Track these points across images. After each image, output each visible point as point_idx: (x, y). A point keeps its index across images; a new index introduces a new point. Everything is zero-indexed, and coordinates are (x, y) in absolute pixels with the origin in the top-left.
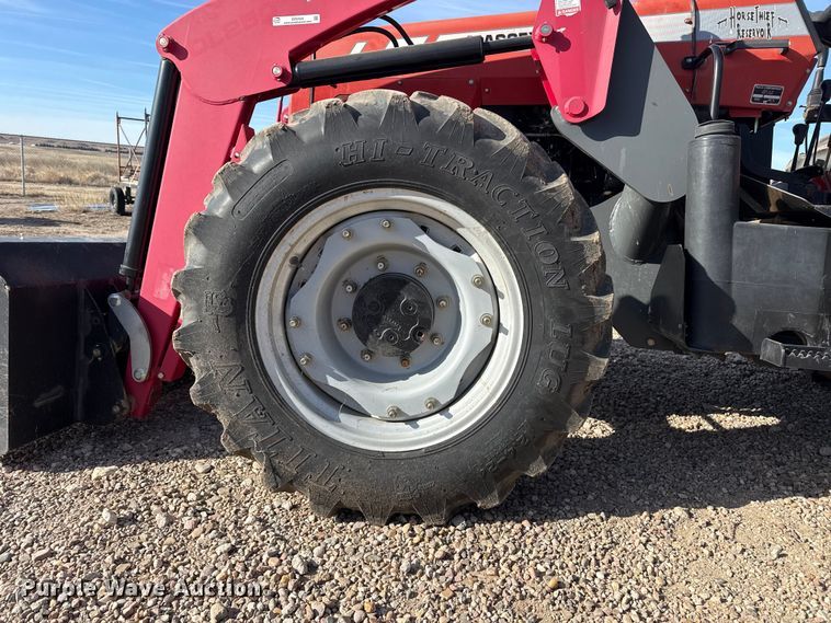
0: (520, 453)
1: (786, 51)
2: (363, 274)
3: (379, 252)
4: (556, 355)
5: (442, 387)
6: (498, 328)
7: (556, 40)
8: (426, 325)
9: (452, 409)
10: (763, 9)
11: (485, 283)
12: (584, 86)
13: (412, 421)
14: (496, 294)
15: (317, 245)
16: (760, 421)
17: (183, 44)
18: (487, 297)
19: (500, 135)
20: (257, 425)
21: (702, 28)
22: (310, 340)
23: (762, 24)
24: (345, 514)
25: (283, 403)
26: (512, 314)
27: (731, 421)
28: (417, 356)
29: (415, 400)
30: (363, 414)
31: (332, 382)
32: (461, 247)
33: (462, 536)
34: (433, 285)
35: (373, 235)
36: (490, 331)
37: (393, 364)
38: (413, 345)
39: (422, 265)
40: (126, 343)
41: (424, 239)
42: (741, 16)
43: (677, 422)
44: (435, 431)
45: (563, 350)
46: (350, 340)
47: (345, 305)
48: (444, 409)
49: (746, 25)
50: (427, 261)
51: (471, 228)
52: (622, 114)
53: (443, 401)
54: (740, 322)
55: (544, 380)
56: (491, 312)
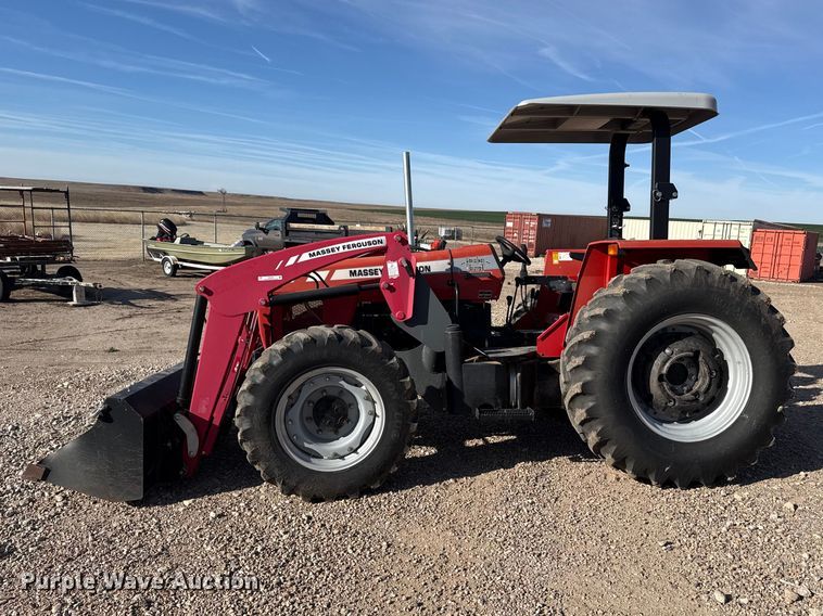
0: (387, 464)
1: (491, 276)
2: (316, 399)
3: (323, 390)
4: (398, 424)
5: (355, 441)
6: (376, 415)
7: (391, 289)
8: (345, 416)
9: (359, 451)
10: (480, 258)
11: (369, 398)
12: (403, 307)
13: (342, 458)
14: (374, 402)
15: (299, 390)
16: (506, 438)
17: (210, 288)
18: (370, 403)
19: (371, 344)
20: (278, 467)
21: (455, 265)
22: (297, 429)
23: (480, 265)
24: (316, 500)
25: (288, 456)
26: (380, 409)
27: (492, 440)
28: (341, 430)
29: (343, 448)
30: (320, 457)
31: (306, 445)
32: (358, 385)
33: (366, 501)
34: (347, 400)
35: (322, 383)
36: (372, 417)
37: (332, 435)
38: (340, 426)
39: (342, 391)
40: (183, 436)
41: (342, 382)
42: (471, 261)
43: (469, 443)
44: (352, 460)
45: (401, 422)
46: (312, 426)
47: (309, 412)
48: (355, 451)
49: (473, 265)
50: (343, 391)
51: (361, 378)
52: (420, 316)
53: (355, 448)
54: (467, 401)
55: (394, 435)
56: (372, 409)
